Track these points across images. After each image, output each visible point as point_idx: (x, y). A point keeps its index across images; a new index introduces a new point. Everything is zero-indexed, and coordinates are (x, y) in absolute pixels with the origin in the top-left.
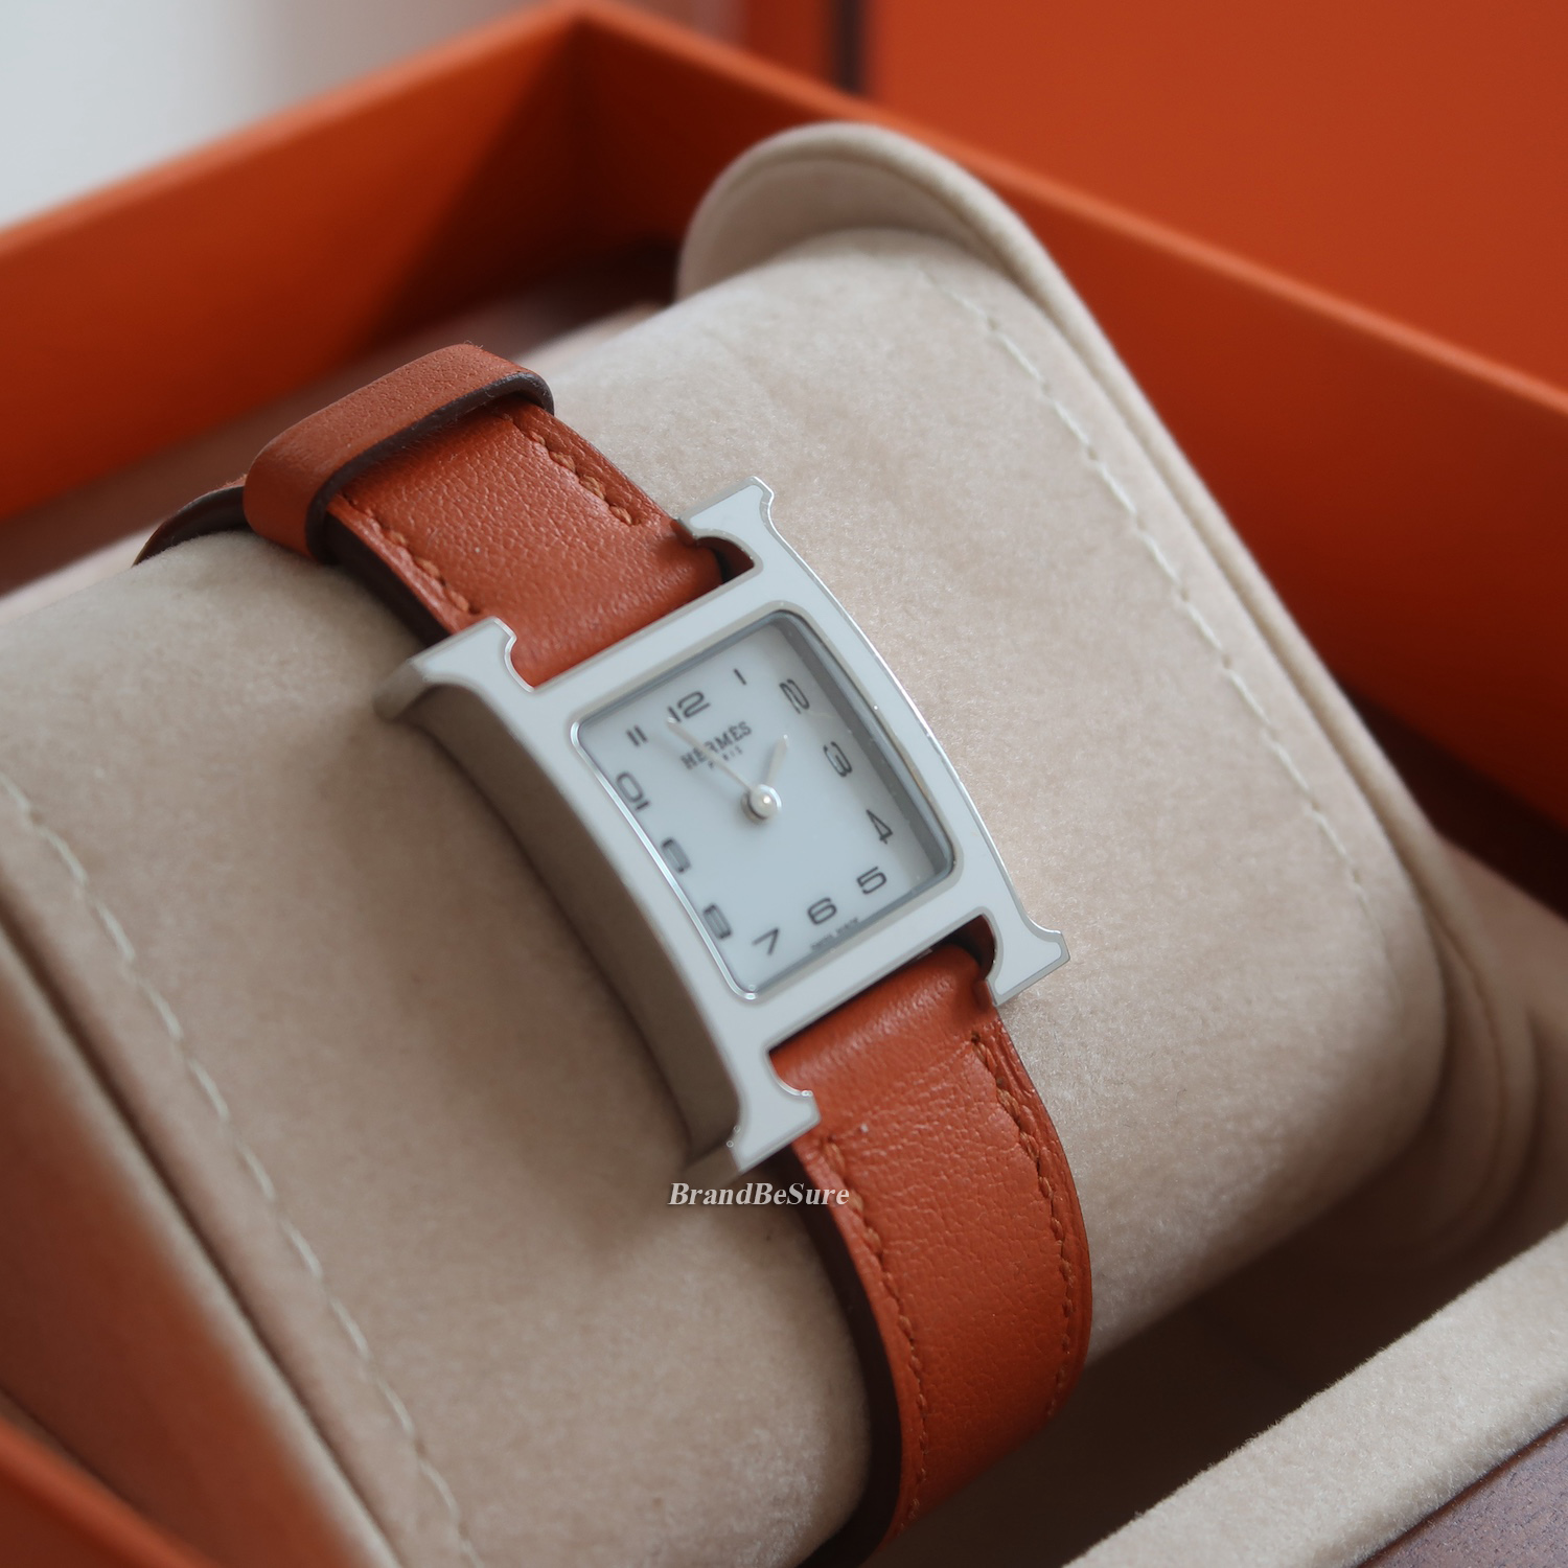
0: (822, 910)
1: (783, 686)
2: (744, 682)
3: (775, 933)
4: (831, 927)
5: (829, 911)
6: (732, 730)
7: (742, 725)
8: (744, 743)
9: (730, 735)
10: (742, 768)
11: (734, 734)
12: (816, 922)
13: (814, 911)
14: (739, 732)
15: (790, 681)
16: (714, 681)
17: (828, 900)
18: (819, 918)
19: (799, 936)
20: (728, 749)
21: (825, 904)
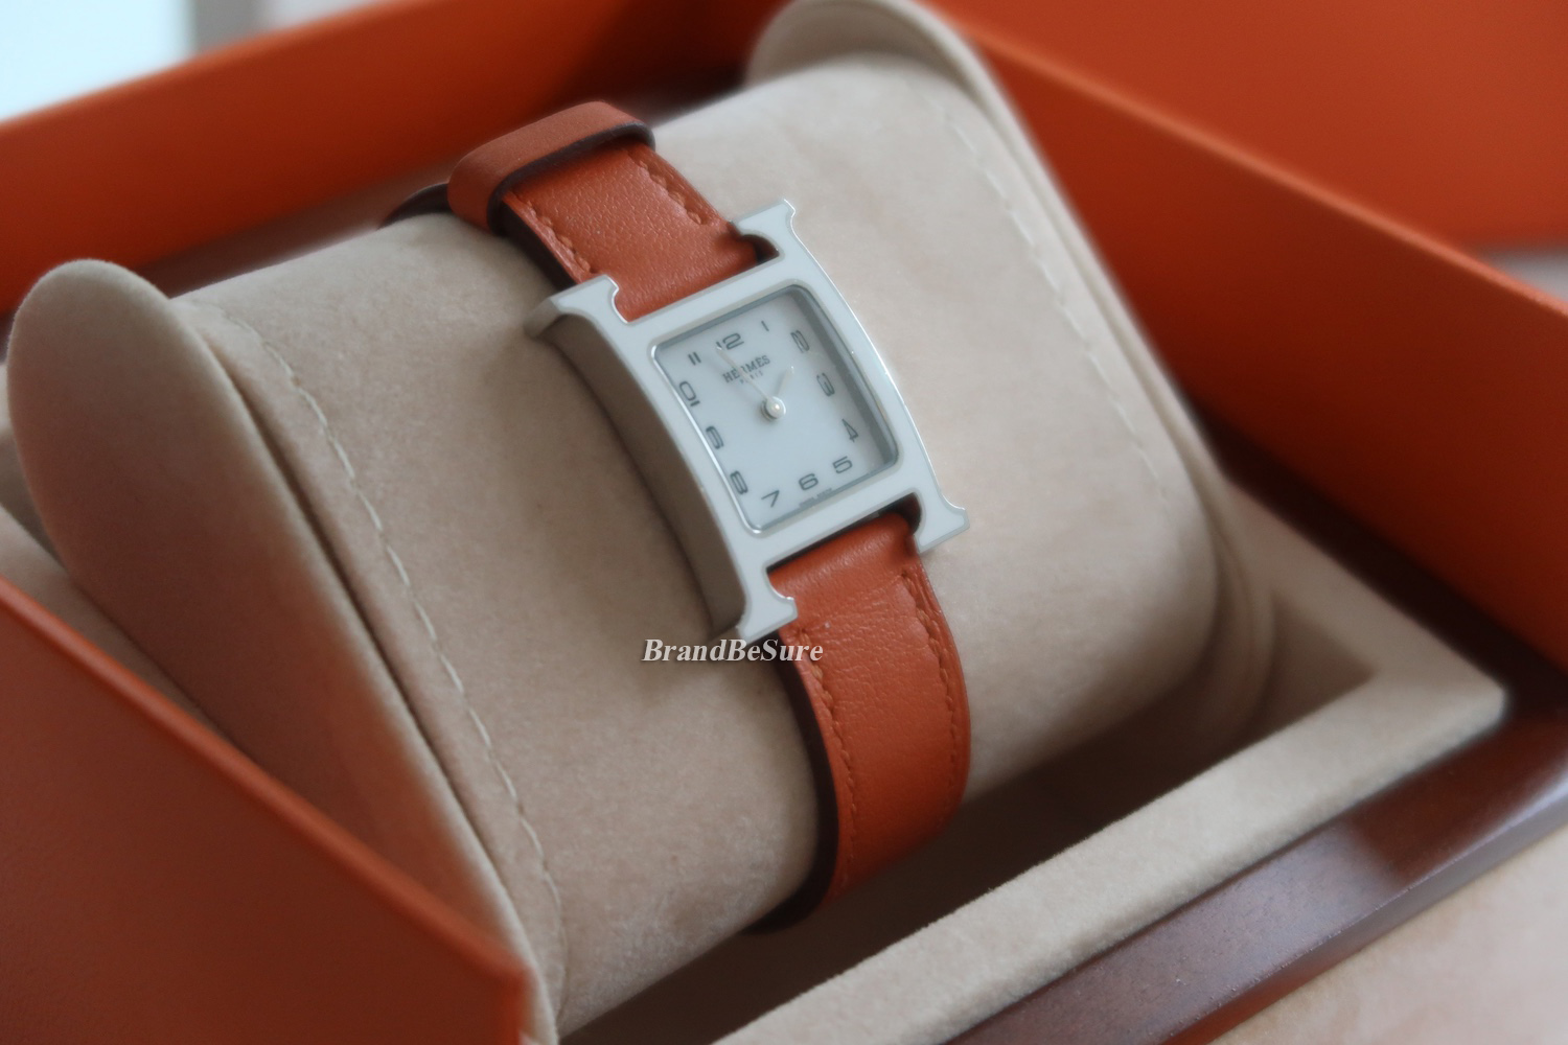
0: (807, 482)
1: (793, 334)
2: (767, 330)
3: (777, 493)
4: (813, 493)
5: (814, 482)
6: (757, 360)
7: (764, 357)
8: (765, 369)
9: (755, 363)
10: (761, 384)
11: (759, 363)
12: (803, 489)
13: (803, 482)
14: (762, 361)
15: (798, 332)
16: (747, 327)
17: (813, 475)
18: (806, 486)
19: (792, 496)
20: (753, 372)
21: (811, 478)
